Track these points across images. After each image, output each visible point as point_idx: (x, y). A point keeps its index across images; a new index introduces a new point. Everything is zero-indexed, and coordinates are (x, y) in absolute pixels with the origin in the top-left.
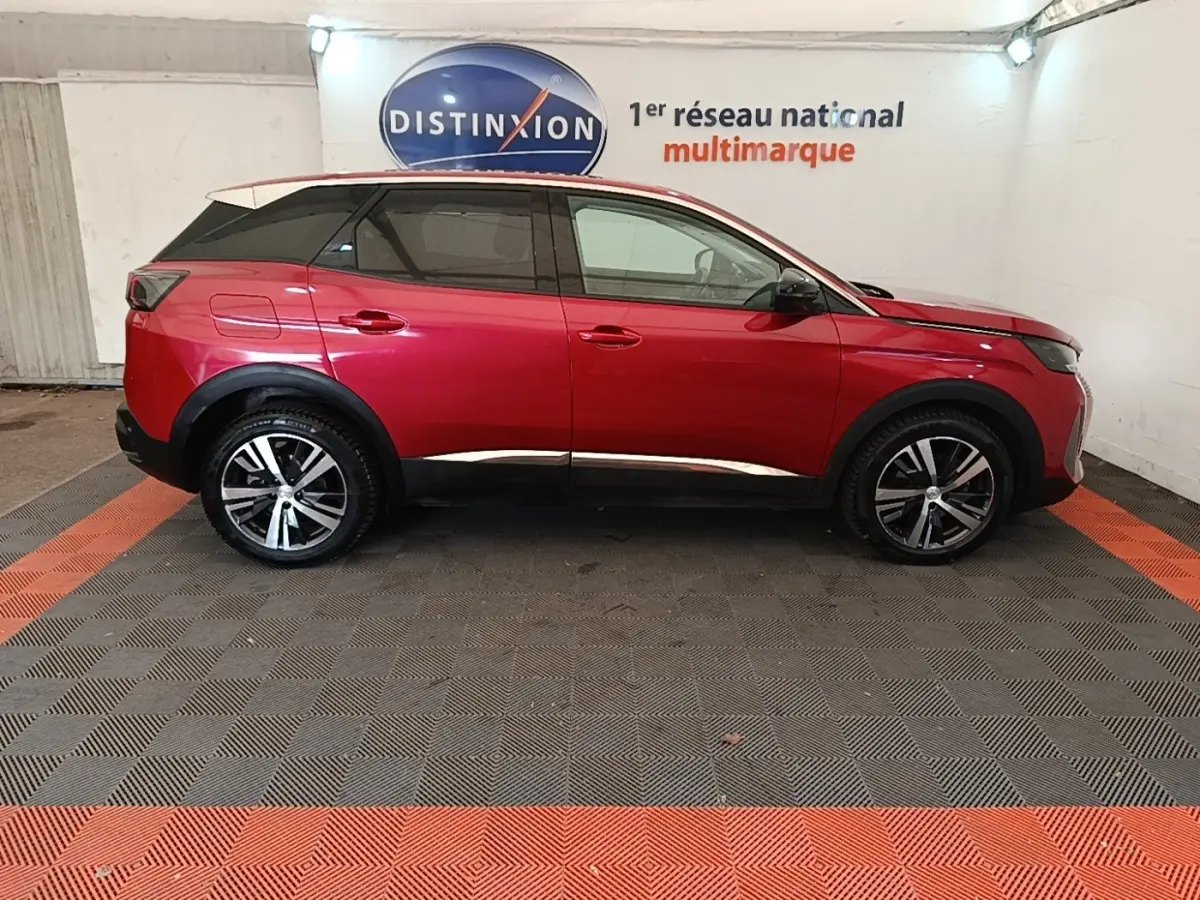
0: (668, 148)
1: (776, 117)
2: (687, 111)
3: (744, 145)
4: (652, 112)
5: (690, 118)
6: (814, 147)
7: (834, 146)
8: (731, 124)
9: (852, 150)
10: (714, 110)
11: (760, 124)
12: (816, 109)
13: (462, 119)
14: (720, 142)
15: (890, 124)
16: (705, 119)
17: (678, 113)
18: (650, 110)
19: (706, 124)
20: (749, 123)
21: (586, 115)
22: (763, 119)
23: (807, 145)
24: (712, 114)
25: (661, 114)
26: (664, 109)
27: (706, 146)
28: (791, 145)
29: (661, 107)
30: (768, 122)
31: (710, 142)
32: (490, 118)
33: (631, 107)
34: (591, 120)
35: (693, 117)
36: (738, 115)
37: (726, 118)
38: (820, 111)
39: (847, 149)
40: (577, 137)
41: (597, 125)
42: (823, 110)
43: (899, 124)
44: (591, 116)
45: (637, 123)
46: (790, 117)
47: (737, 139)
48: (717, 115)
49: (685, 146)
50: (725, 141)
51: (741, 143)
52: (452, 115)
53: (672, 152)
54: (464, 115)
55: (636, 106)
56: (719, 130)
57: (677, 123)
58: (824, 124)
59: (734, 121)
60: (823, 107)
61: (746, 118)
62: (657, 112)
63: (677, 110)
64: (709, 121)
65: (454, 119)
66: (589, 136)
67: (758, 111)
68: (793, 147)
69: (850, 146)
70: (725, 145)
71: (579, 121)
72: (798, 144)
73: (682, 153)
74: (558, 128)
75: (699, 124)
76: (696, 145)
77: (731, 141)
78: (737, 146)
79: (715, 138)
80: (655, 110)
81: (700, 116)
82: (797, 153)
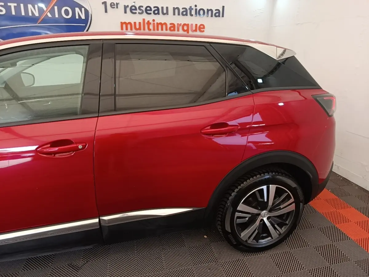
0: (122, 24)
1: (171, 11)
2: (130, 7)
3: (157, 23)
4: (113, 6)
5: (131, 10)
6: (188, 25)
7: (196, 25)
8: (150, 14)
9: (204, 28)
10: (142, 7)
11: (164, 14)
12: (188, 8)
13: (15, 6)
14: (146, 22)
15: (219, 16)
16: (138, 11)
17: (126, 7)
18: (112, 5)
19: (139, 13)
20: (158, 13)
21: (80, 7)
22: (165, 12)
23: (185, 25)
24: (141, 8)
25: (117, 8)
26: (118, 5)
27: (140, 23)
28: (178, 24)
29: (117, 4)
30: (167, 13)
31: (141, 21)
32: (30, 6)
33: (103, 3)
34: (83, 9)
35: (133, 9)
36: (153, 9)
37: (148, 10)
38: (189, 9)
39: (202, 27)
40: (77, 17)
41: (87, 12)
42: (191, 9)
43: (223, 16)
44: (83, 7)
45: (106, 11)
46: (176, 11)
47: (154, 20)
48: (144, 9)
49: (130, 23)
50: (149, 21)
51: (156, 22)
52: (9, 4)
53: (124, 26)
54: (16, 5)
55: (105, 3)
56: (145, 16)
57: (125, 12)
58: (191, 15)
59: (152, 12)
60: (191, 7)
61: (157, 11)
62: (115, 6)
63: (125, 6)
64: (140, 12)
65: (10, 6)
66: (83, 17)
67: (162, 8)
68: (179, 25)
69: (203, 25)
70: (149, 23)
71: (77, 10)
72: (181, 24)
73: (129, 26)
74: (67, 12)
75: (136, 13)
76: (135, 23)
77: (151, 21)
78: (154, 24)
79: (144, 20)
80: (114, 6)
81: (136, 9)
82: (181, 28)
